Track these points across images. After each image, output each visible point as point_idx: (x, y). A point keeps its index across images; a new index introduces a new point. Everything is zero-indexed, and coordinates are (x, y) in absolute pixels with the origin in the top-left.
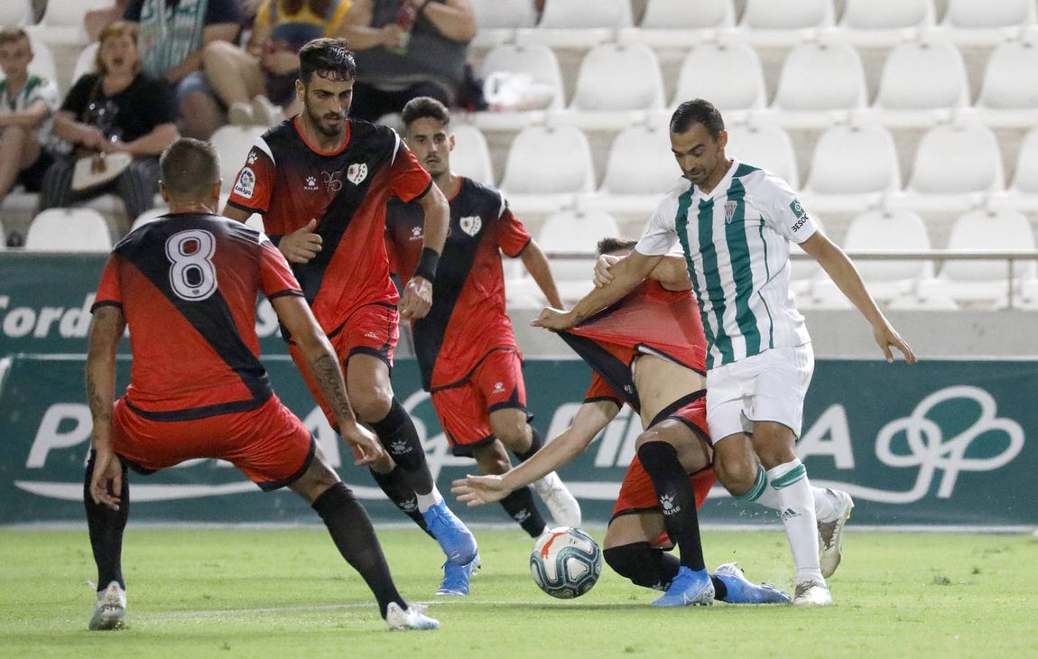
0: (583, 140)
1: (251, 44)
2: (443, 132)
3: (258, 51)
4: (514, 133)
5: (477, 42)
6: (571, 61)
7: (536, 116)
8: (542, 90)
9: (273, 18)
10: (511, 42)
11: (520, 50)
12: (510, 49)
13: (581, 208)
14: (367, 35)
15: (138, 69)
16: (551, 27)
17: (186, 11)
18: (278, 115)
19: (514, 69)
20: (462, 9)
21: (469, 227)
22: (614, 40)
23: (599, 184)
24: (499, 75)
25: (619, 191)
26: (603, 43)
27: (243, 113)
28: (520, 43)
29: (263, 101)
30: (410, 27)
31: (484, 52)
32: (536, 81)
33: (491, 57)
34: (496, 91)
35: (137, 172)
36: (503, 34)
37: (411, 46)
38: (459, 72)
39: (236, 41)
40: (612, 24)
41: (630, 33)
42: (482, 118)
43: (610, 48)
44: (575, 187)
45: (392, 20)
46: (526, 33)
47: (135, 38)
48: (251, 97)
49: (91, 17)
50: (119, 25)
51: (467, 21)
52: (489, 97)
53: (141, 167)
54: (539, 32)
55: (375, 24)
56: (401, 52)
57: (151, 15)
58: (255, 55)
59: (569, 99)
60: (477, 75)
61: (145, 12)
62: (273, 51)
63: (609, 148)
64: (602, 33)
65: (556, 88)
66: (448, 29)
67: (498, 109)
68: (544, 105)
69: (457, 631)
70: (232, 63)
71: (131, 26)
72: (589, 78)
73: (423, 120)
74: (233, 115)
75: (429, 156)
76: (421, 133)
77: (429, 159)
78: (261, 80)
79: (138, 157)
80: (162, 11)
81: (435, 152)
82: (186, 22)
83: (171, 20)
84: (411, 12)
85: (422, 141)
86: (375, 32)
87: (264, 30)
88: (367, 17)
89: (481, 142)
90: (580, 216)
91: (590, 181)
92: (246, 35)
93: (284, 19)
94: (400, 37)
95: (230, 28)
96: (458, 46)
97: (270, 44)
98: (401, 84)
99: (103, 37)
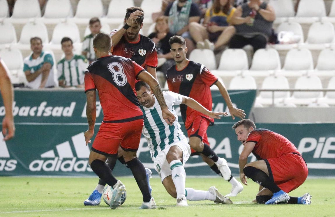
0: (310, 53)
1: (204, 23)
2: (182, 48)
3: (206, 25)
4: (287, 51)
5: (276, 22)
6: (306, 28)
7: (295, 45)
8: (297, 37)
9: (211, 15)
10: (287, 21)
11: (290, 24)
12: (287, 24)
13: (309, 75)
14: (240, 20)
15: (168, 31)
16: (299, 17)
17: (183, 13)
18: (212, 46)
19: (287, 30)
20: (270, 11)
21: (189, 78)
22: (320, 21)
23: (315, 67)
24: (283, 32)
25: (321, 69)
26: (316, 22)
27: (201, 45)
28: (290, 22)
29: (207, 41)
30: (254, 17)
31: (278, 25)
32: (295, 34)
33: (281, 27)
34: (282, 37)
35: (167, 64)
36: (284, 19)
37: (254, 23)
38: (270, 32)
39: (199, 22)
40: (319, 16)
41: (325, 18)
42: (277, 46)
43: (318, 23)
44: (307, 68)
45: (248, 15)
46: (291, 19)
47: (167, 22)
48: (204, 40)
49: (154, 15)
50: (162, 17)
51: (272, 15)
52: (280, 39)
53: (169, 62)
54: (296, 18)
55: (243, 16)
56: (252, 25)
57: (172, 14)
58: (205, 26)
59: (305, 40)
60: (276, 32)
61: (170, 13)
62: (211, 25)
63: (318, 56)
64: (316, 19)
65: (301, 36)
66: (266, 17)
67: (282, 43)
68: (297, 42)
69: (269, 211)
70: (198, 29)
71: (166, 17)
72: (312, 33)
73: (175, 44)
74: (198, 46)
75: (177, 56)
76: (174, 48)
77: (177, 57)
78: (207, 34)
79: (168, 59)
80: (176, 13)
81: (179, 54)
82: (183, 16)
83: (179, 15)
84: (255, 13)
85: (174, 51)
86: (243, 19)
87: (208, 19)
88: (241, 14)
89: (277, 54)
90: (309, 77)
91: (312, 66)
92: (202, 20)
93: (214, 15)
94: (251, 20)
95: (197, 18)
96: (269, 23)
97: (210, 23)
98: (251, 35)
99: (157, 21)
